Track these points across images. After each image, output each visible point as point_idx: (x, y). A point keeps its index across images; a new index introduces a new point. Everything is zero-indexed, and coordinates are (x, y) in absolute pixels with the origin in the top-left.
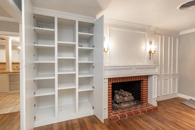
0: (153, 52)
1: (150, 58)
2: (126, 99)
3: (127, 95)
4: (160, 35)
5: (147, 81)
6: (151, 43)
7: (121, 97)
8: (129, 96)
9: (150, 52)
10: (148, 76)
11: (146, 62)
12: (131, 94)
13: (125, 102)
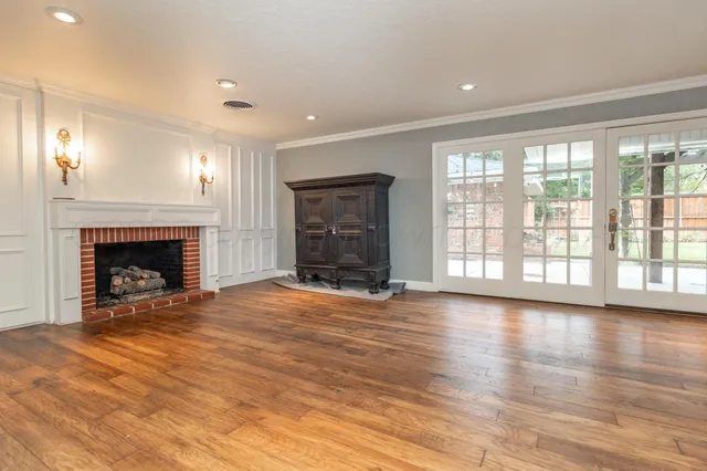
0: (209, 180)
1: (203, 192)
2: (142, 283)
3: (145, 276)
4: (229, 144)
5: (198, 241)
6: (204, 159)
7: (127, 279)
8: (150, 279)
9: (203, 180)
10: (198, 227)
11: (192, 200)
12: (158, 274)
13: (139, 291)
